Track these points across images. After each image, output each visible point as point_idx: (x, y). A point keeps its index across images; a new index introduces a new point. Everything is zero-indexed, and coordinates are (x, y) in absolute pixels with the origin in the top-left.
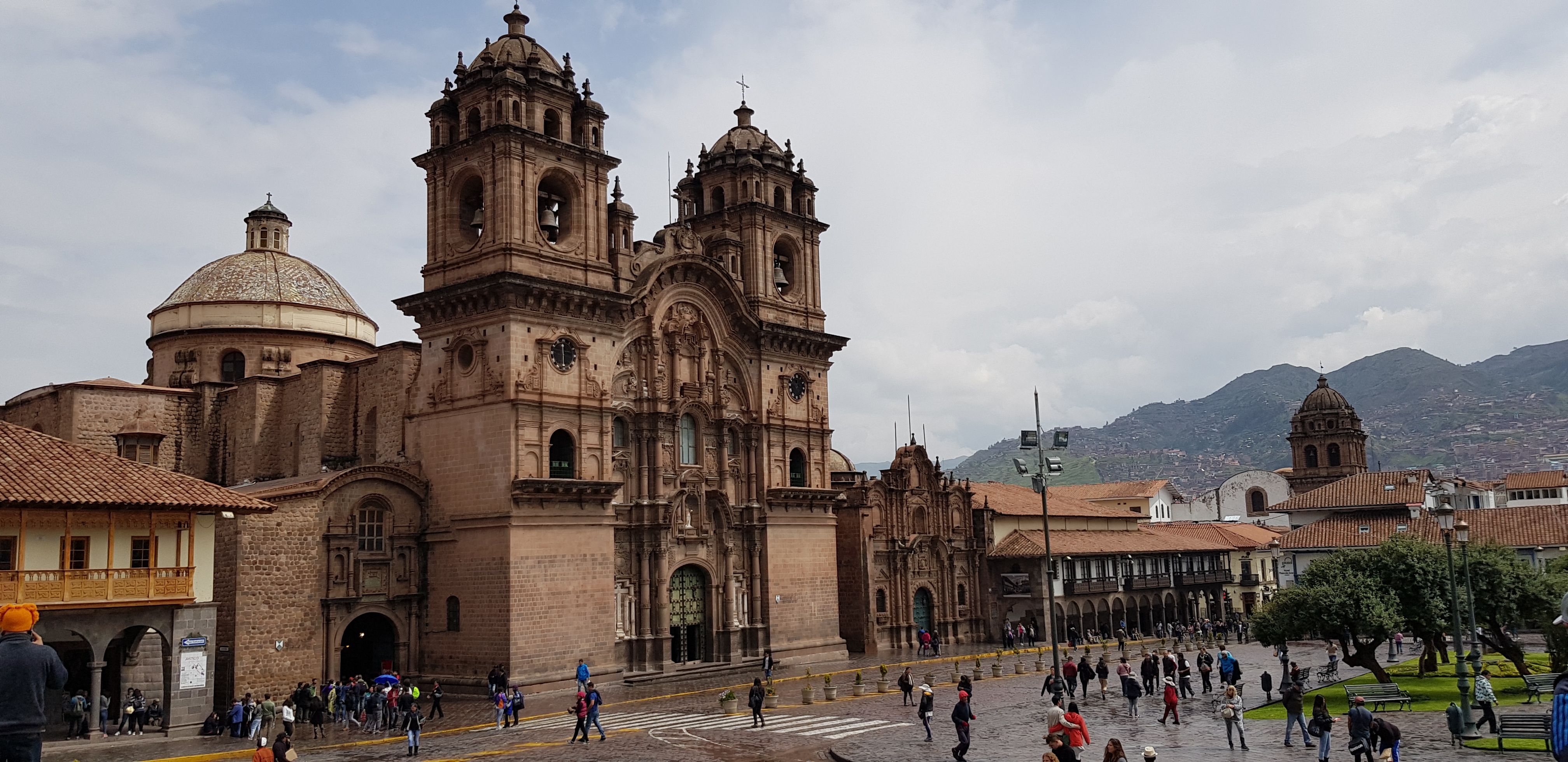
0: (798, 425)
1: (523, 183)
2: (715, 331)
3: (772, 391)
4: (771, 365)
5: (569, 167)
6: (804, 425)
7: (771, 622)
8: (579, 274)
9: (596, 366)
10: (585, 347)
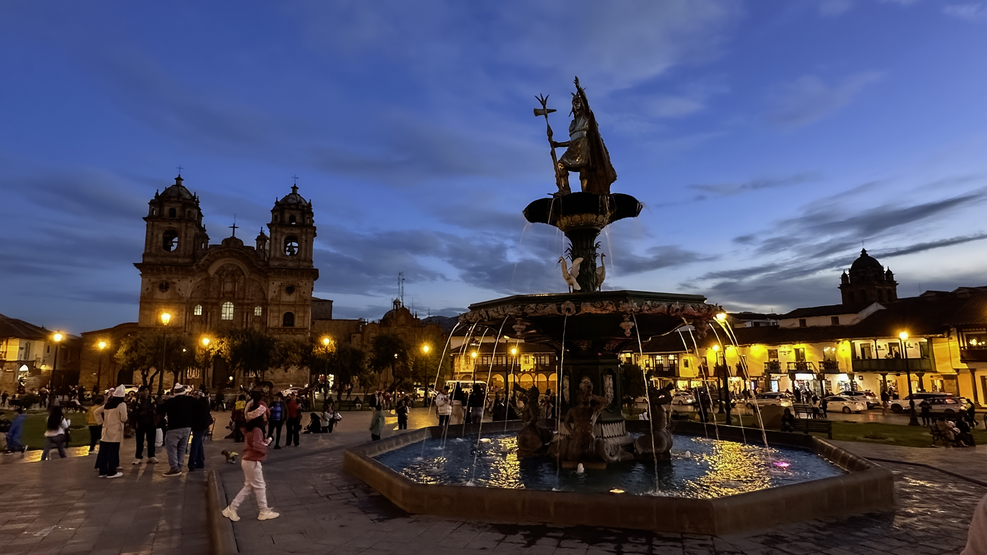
0: (290, 303)
1: (152, 234)
2: (245, 272)
3: (275, 292)
4: (275, 283)
5: (175, 225)
6: (293, 303)
7: (265, 376)
8: (175, 260)
9: (179, 290)
10: (174, 283)
